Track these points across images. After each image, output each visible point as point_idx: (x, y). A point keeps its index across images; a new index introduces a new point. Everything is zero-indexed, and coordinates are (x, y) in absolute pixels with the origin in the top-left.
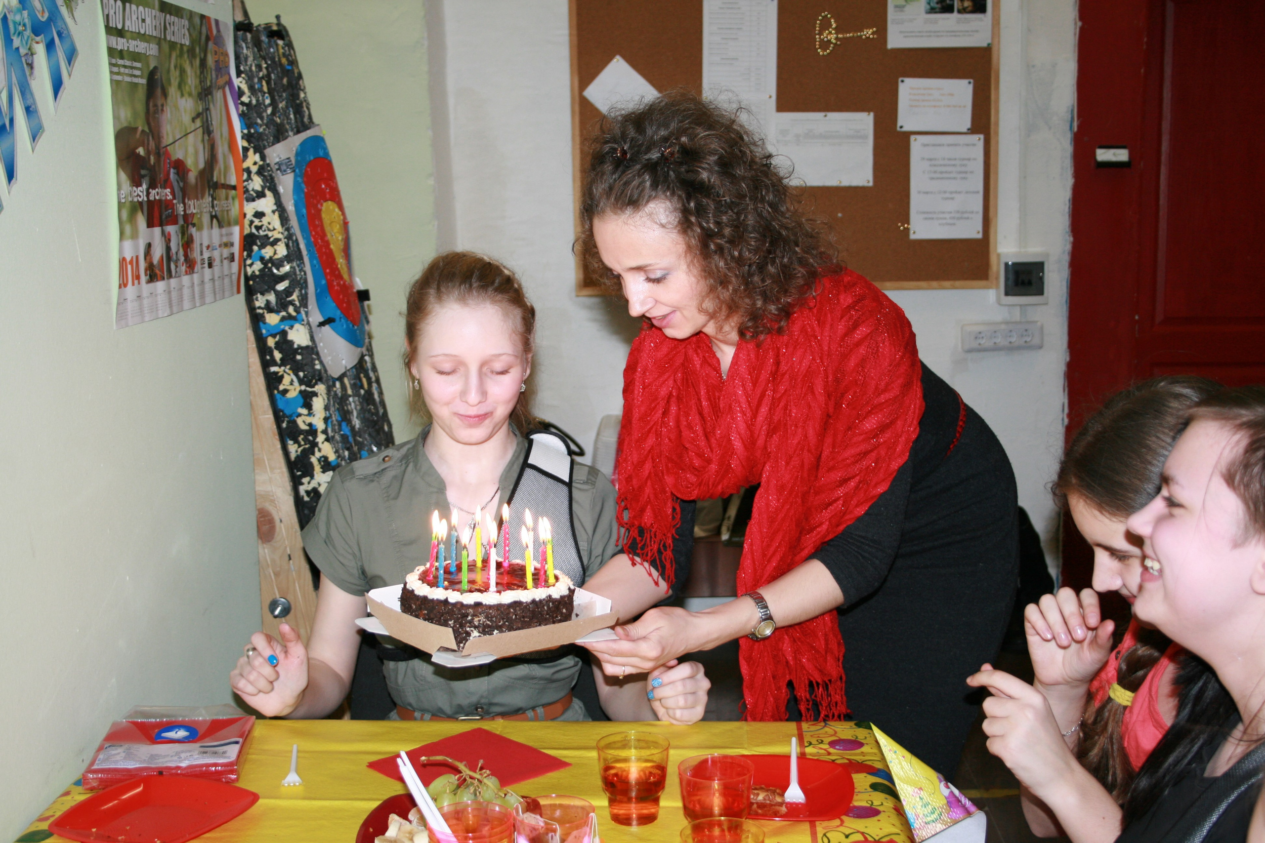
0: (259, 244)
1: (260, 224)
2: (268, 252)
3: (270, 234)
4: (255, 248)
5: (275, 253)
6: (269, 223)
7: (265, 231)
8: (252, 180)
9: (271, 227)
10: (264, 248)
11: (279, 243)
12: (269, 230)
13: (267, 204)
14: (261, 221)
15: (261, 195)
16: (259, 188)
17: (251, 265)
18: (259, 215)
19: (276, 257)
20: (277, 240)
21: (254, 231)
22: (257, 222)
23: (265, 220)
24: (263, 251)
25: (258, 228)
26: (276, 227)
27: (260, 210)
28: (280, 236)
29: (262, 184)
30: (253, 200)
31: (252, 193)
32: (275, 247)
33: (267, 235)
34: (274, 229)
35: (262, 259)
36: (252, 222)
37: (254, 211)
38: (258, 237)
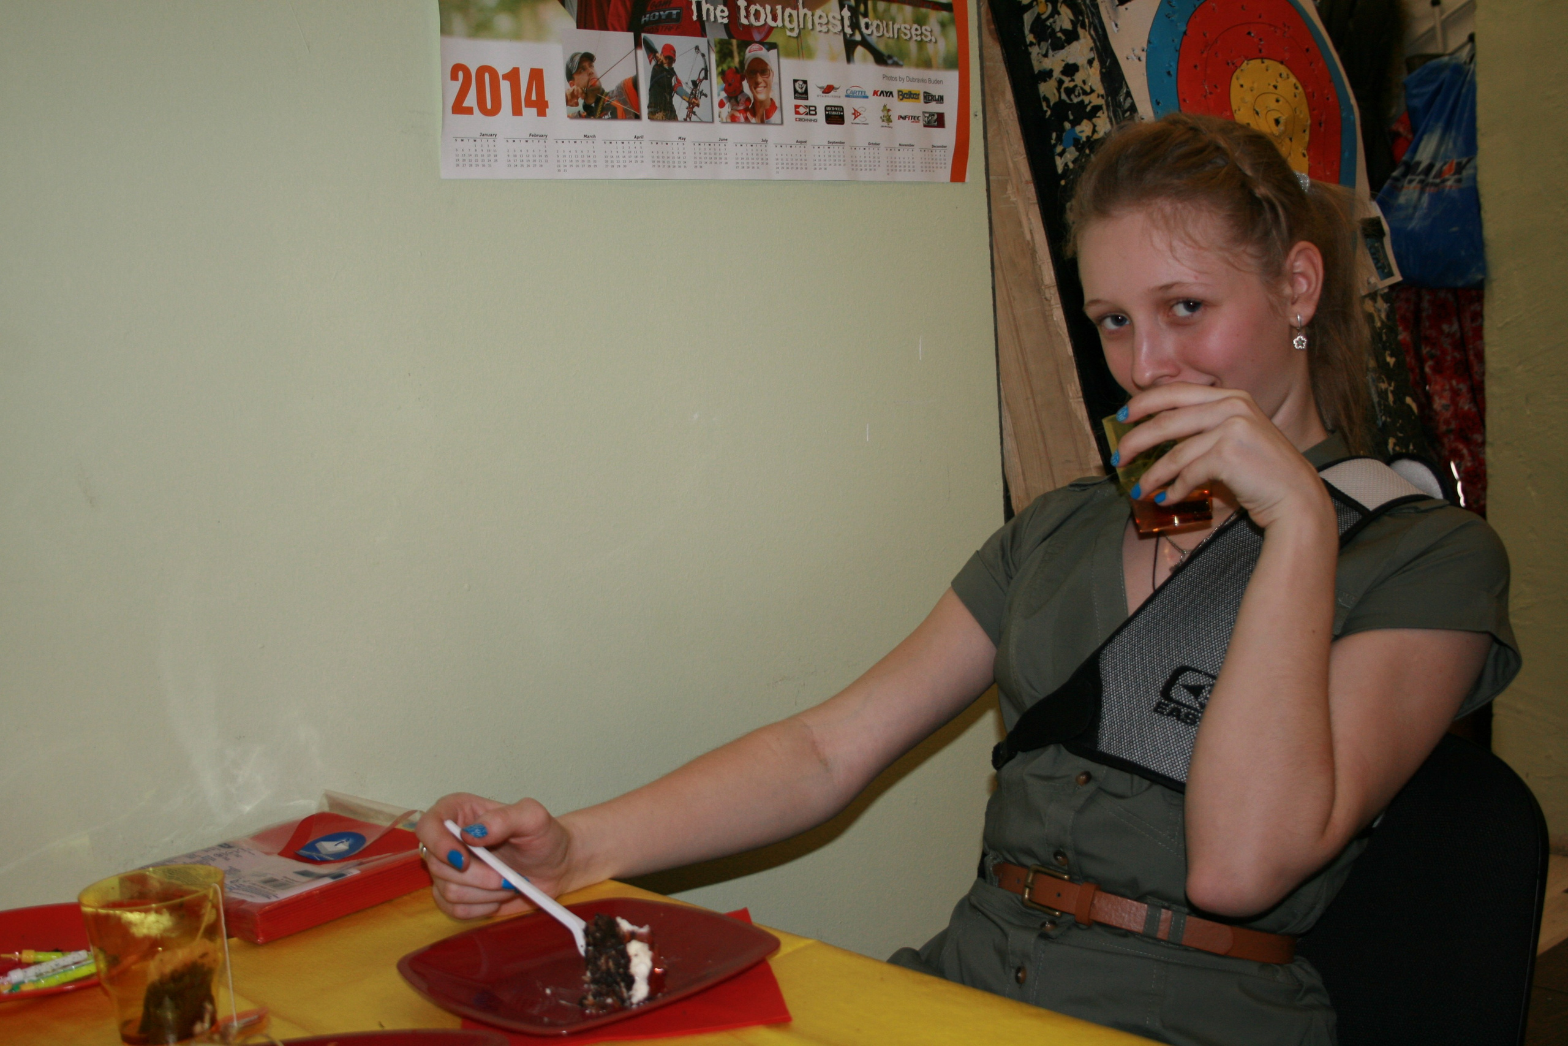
0: (1071, 117)
1: (1072, 85)
2: (1084, 129)
3: (1086, 99)
4: (1067, 125)
5: (1094, 131)
6: (1084, 82)
7: (1079, 95)
8: (1059, 14)
9: (1088, 89)
10: (1079, 123)
11: (1099, 114)
12: (1085, 93)
13: (1080, 51)
14: (1073, 80)
15: (1072, 36)
16: (1068, 26)
17: (1061, 154)
18: (1070, 70)
19: (1096, 137)
20: (1097, 108)
21: (1064, 96)
22: (1068, 83)
23: (1079, 77)
24: (1078, 129)
25: (1070, 91)
26: (1094, 88)
27: (1071, 62)
28: (1101, 102)
29: (1072, 17)
30: (1063, 47)
31: (1059, 35)
32: (1094, 120)
33: (1082, 102)
34: (1092, 91)
35: (1076, 142)
36: (1060, 82)
37: (1063, 64)
38: (1072, 106)
